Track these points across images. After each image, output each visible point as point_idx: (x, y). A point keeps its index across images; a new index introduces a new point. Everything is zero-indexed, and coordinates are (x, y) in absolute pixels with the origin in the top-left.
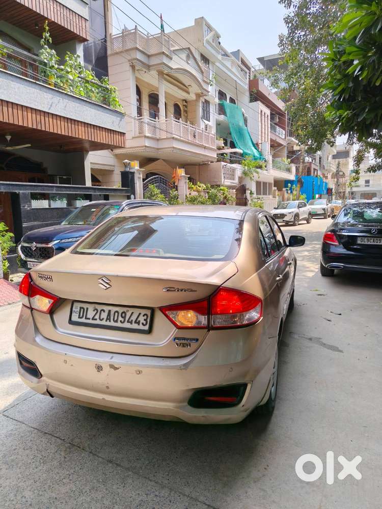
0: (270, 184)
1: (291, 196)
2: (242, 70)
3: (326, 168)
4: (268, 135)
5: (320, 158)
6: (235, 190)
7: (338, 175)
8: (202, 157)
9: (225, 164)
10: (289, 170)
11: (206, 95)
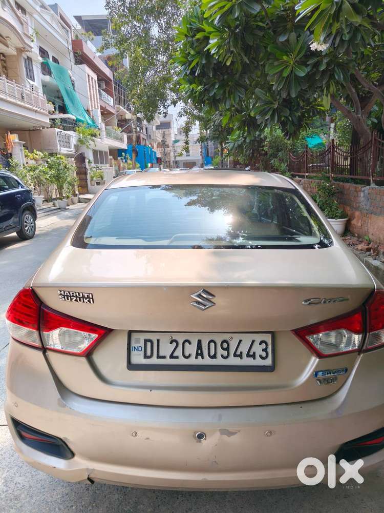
0: (106, 153)
1: (126, 165)
2: (63, 27)
3: (152, 138)
4: (97, 103)
5: (146, 129)
6: (73, 159)
7: (163, 144)
8: (34, 122)
9: (60, 130)
10: (121, 140)
11: (28, 51)
